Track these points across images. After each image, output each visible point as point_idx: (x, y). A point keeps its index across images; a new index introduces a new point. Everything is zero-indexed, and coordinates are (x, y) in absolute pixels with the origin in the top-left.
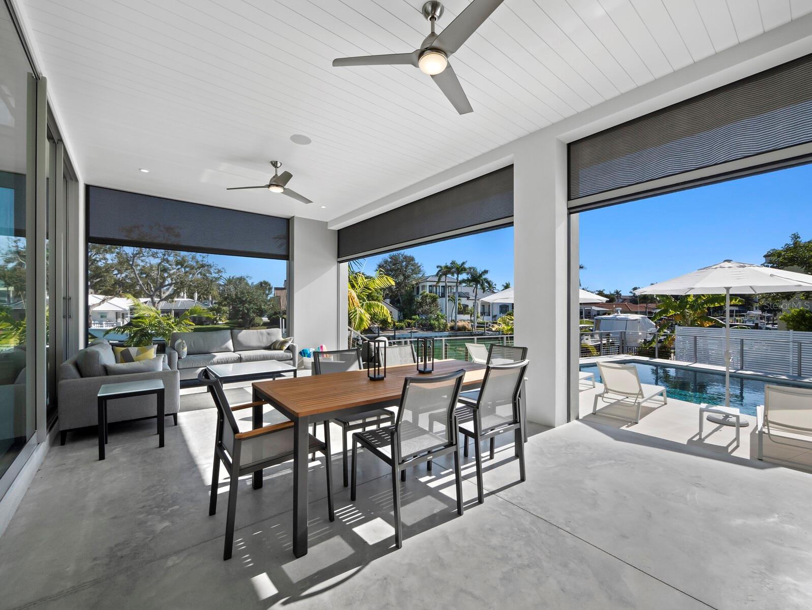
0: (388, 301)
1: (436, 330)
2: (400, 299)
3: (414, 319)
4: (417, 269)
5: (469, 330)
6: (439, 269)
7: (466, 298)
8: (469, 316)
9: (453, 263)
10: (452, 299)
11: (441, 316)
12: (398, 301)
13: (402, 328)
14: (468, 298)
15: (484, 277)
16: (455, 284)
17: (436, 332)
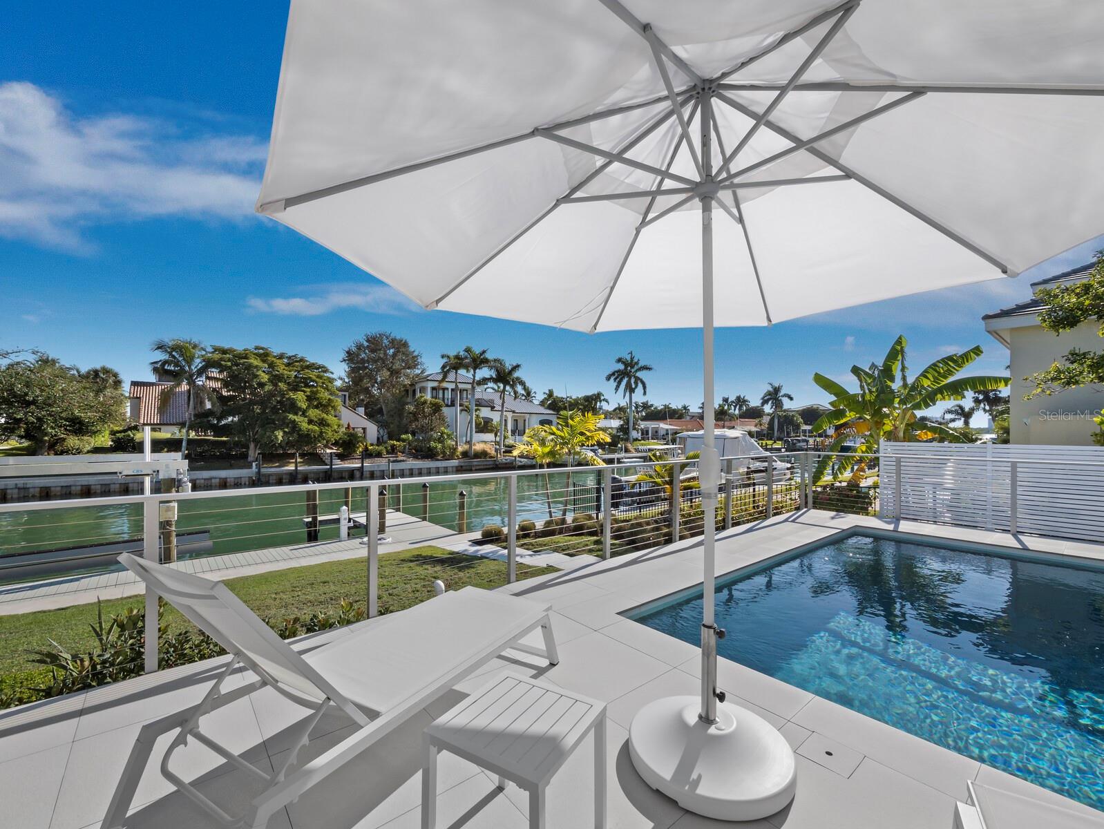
0: (361, 410)
1: (439, 458)
2: (383, 407)
3: (404, 441)
4: (412, 362)
5: (491, 457)
6: (445, 360)
7: (490, 408)
8: (493, 435)
9: (468, 350)
10: (466, 410)
11: (448, 436)
12: (380, 411)
13: (379, 455)
14: (493, 408)
15: (516, 375)
16: (469, 386)
17: (438, 460)
